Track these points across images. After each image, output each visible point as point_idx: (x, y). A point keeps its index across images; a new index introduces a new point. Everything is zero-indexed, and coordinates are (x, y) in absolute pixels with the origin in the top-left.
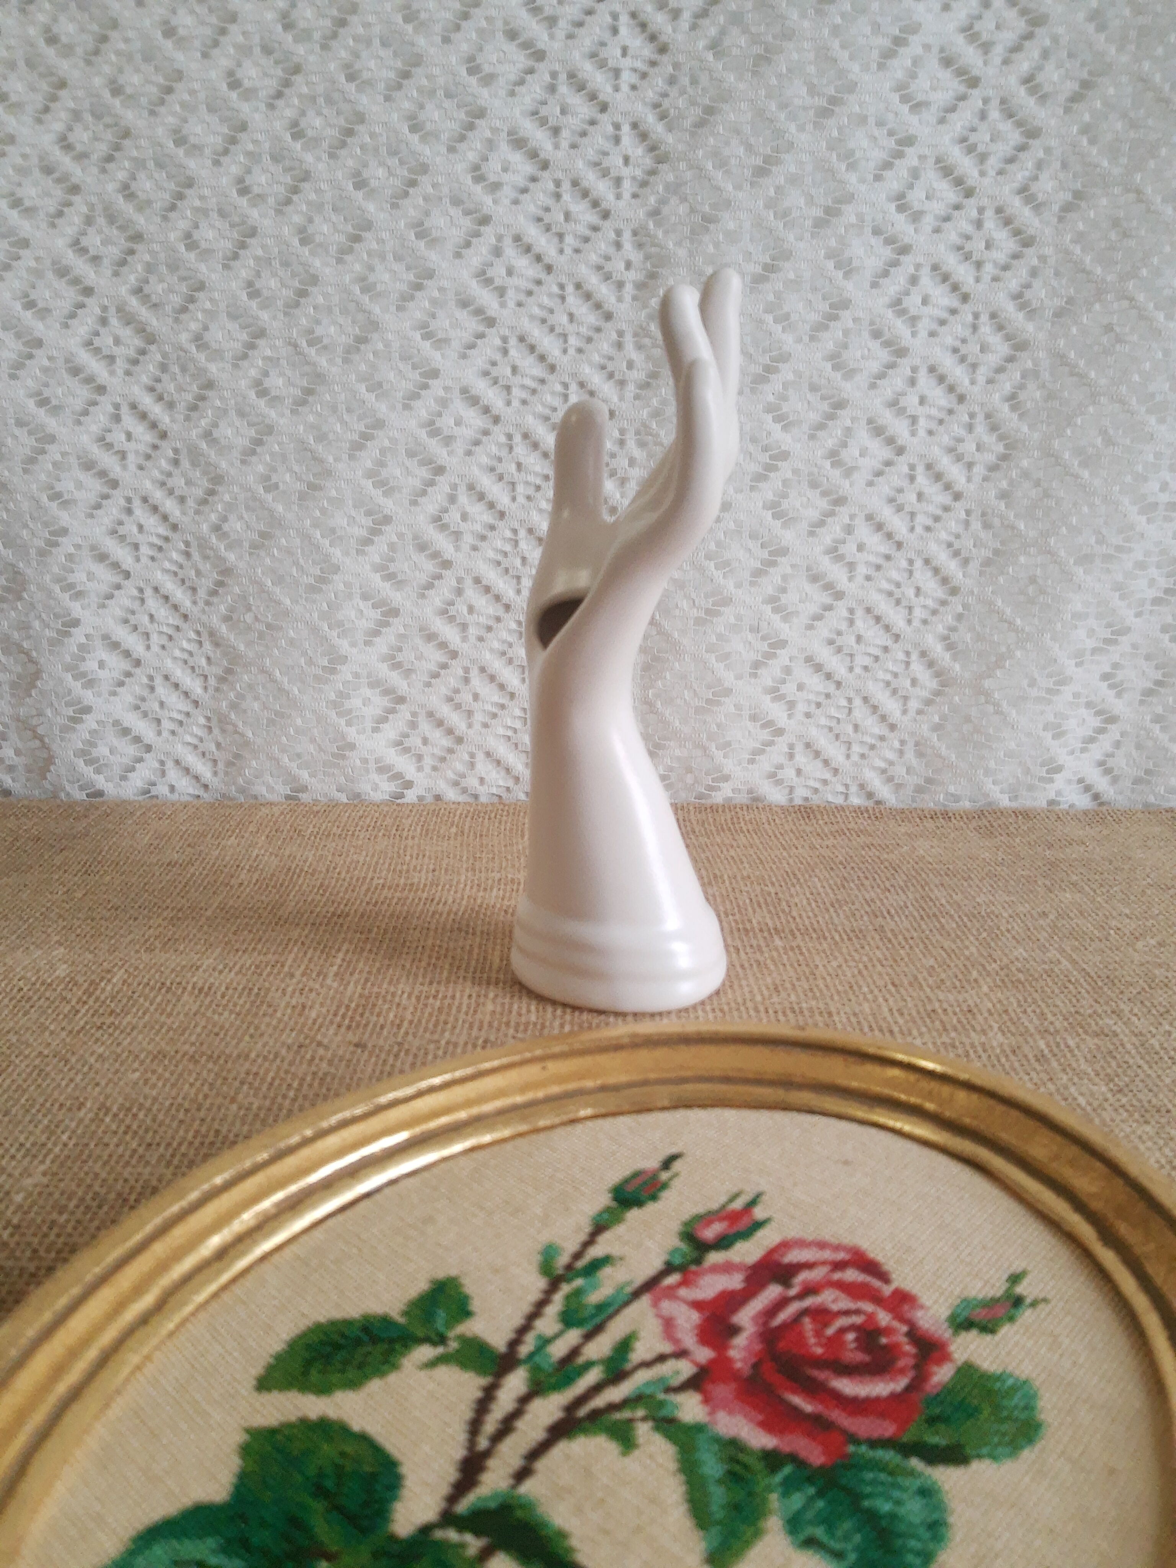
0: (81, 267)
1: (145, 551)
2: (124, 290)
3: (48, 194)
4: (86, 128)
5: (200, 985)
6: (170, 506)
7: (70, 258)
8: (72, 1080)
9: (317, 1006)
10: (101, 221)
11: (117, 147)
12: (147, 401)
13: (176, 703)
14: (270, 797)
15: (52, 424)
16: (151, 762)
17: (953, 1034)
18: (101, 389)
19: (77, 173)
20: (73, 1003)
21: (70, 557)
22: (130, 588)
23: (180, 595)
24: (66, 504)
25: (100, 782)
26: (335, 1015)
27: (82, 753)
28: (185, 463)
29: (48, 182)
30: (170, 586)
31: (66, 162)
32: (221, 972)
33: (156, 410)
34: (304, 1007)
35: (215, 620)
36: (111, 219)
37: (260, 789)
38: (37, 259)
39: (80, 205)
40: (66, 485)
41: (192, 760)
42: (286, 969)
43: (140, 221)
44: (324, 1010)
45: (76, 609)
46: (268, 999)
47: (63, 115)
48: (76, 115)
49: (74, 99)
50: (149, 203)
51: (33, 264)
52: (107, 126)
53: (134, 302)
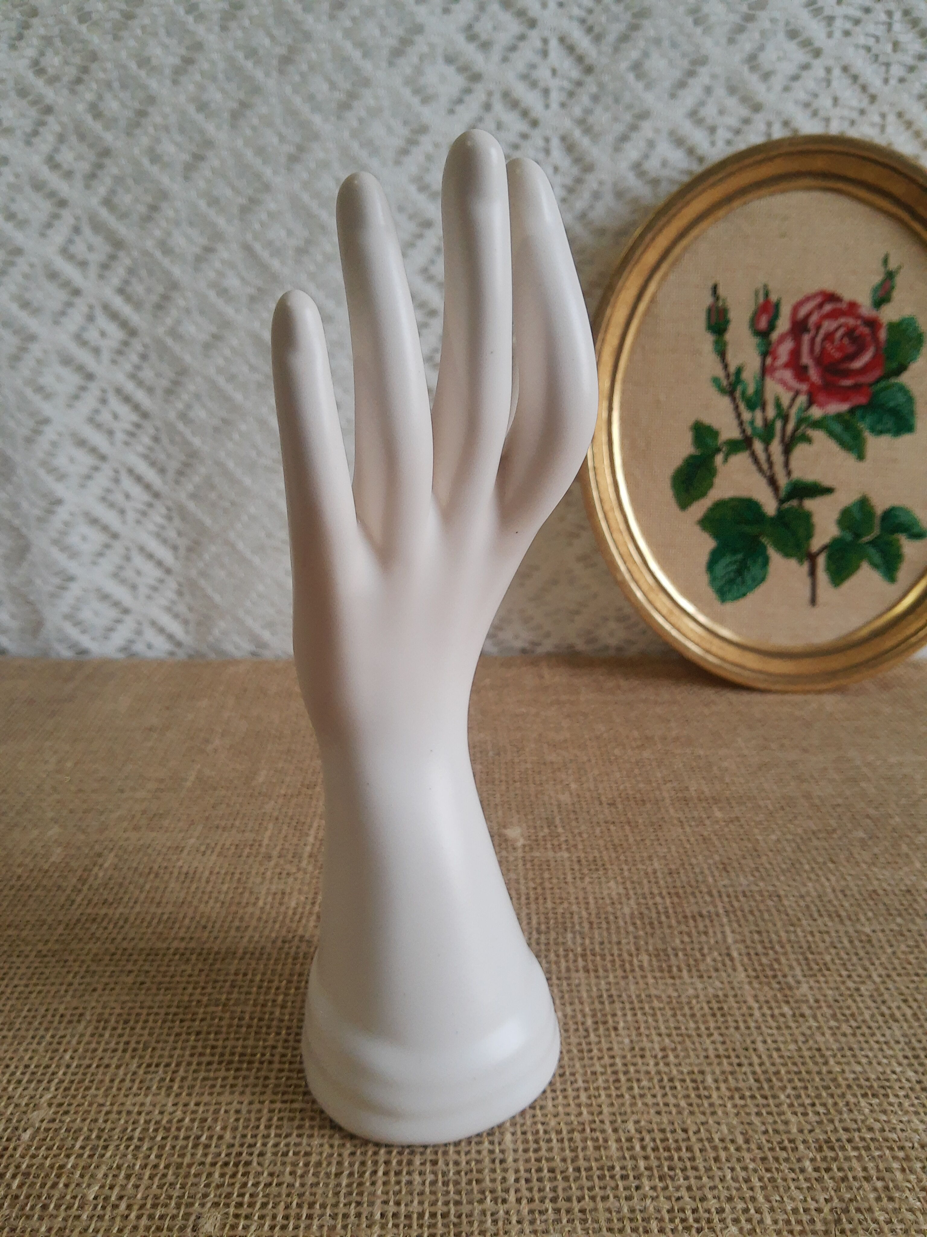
0: (54, 181)
1: (120, 436)
2: (94, 201)
3: (23, 115)
4: (57, 53)
5: (185, 870)
6: (140, 396)
7: (45, 173)
8: (70, 984)
9: (295, 893)
10: (73, 139)
11: (85, 70)
12: (118, 302)
13: (151, 572)
14: (237, 654)
15: (33, 324)
16: (130, 622)
17: (899, 920)
18: (77, 292)
19: (50, 95)
20: (68, 892)
21: (54, 444)
22: (107, 470)
23: (151, 475)
24: (48, 396)
25: (86, 641)
26: (313, 903)
27: (68, 617)
28: (153, 356)
29: (23, 104)
30: (142, 468)
31: (39, 84)
32: (204, 854)
33: (127, 310)
34: (283, 893)
35: (182, 496)
36: (82, 137)
37: (229, 647)
38: (17, 176)
39: (53, 125)
40: (47, 380)
41: (166, 621)
42: (263, 850)
43: (109, 137)
44: (302, 898)
45: (60, 489)
46: (249, 885)
47: (35, 41)
48: (48, 40)
49: (45, 26)
50: (115, 120)
51: (12, 179)
52: (75, 52)
53: (104, 213)
